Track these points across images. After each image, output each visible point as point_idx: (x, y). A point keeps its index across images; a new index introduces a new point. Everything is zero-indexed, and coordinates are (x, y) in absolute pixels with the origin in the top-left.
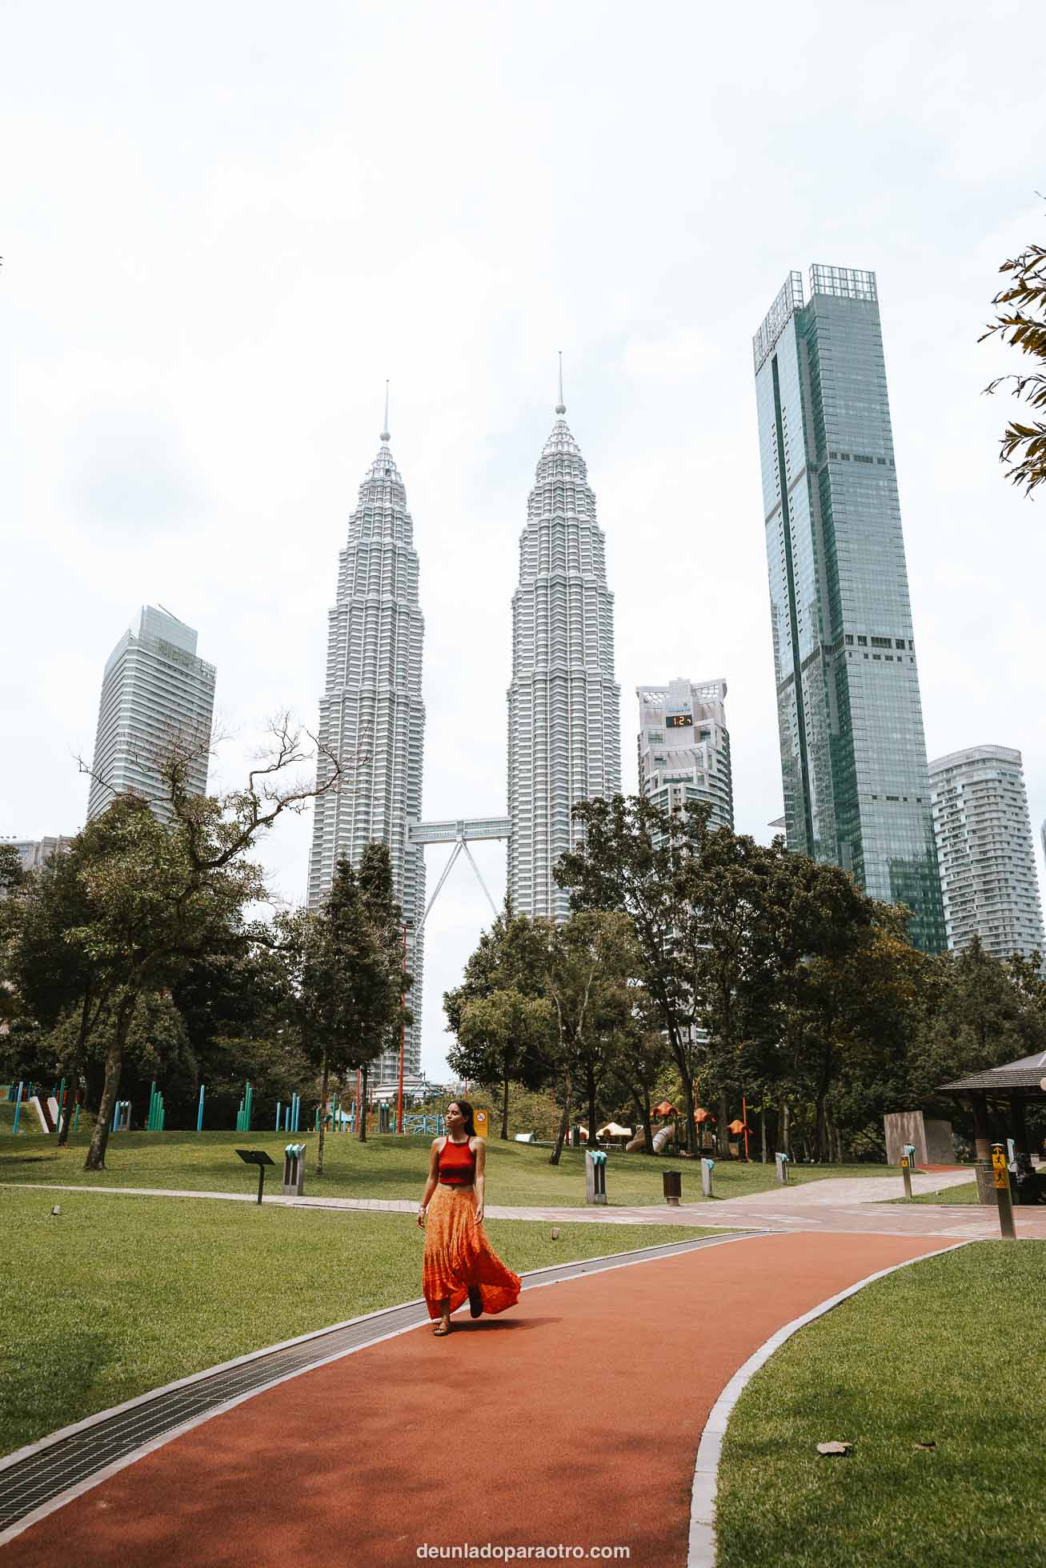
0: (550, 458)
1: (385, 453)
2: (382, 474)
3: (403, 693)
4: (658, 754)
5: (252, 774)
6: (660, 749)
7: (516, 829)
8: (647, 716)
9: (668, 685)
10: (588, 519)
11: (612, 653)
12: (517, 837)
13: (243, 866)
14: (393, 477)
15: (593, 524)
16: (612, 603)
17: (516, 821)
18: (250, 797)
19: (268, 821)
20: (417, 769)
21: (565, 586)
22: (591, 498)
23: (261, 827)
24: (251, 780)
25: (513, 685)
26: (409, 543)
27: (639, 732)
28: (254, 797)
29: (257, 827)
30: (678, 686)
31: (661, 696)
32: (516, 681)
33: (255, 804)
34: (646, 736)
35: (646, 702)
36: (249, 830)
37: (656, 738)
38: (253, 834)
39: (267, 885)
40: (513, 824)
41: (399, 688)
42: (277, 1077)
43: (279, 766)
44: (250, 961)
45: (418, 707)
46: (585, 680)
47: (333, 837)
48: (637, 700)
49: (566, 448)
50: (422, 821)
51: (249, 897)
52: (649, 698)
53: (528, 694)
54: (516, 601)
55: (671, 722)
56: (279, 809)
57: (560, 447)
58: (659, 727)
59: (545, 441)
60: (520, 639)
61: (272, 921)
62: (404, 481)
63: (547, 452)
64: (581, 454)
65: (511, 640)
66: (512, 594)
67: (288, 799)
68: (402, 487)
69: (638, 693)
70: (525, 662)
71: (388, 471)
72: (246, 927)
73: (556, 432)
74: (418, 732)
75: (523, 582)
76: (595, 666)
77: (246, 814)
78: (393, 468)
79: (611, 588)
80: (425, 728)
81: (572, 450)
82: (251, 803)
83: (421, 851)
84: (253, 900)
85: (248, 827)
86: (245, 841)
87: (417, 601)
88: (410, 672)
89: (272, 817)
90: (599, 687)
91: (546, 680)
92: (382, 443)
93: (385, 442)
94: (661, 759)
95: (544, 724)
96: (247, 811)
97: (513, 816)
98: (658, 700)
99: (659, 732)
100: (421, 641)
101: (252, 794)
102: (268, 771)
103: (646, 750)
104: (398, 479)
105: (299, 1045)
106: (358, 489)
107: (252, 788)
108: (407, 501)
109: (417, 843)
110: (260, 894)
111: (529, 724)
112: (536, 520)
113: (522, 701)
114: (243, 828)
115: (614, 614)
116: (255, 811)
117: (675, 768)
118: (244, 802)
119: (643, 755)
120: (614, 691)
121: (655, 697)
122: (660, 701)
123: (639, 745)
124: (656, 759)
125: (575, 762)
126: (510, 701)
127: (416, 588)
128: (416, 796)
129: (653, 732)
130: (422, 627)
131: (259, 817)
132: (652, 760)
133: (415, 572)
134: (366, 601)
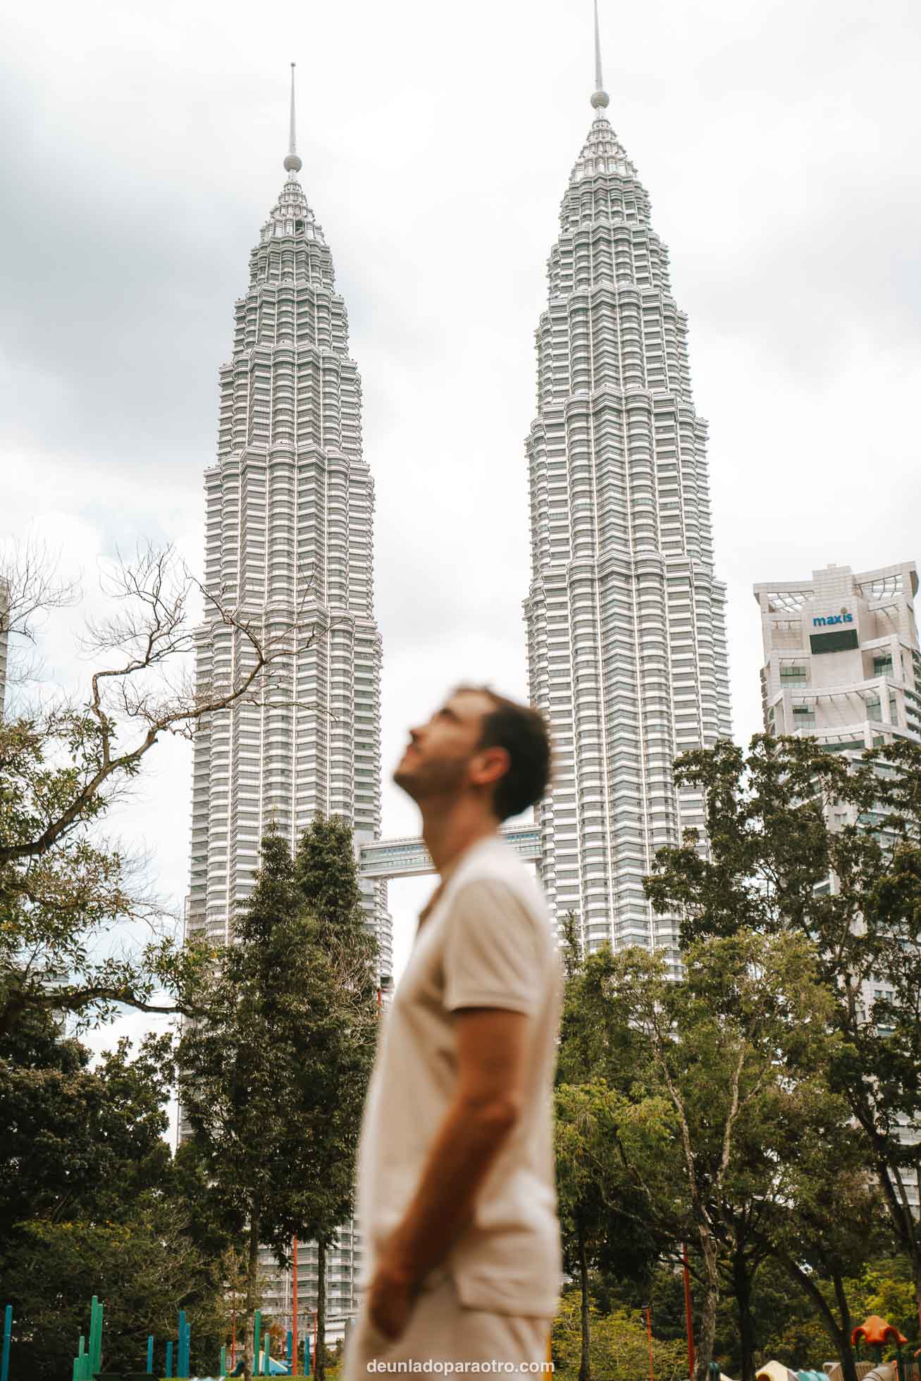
0: (583, 189)
1: (293, 192)
2: (290, 230)
3: (342, 614)
4: (798, 702)
5: (96, 677)
6: (801, 693)
7: (549, 845)
8: (777, 634)
9: (810, 578)
10: (656, 291)
11: (708, 527)
12: (550, 860)
13: (85, 854)
14: (310, 235)
15: (665, 301)
16: (703, 439)
17: (549, 830)
18: (97, 720)
19: (129, 763)
20: (371, 746)
21: (619, 411)
22: (659, 254)
23: (119, 774)
24: (95, 688)
25: (534, 591)
26: (344, 350)
27: (763, 665)
28: (102, 717)
29: (109, 776)
30: (828, 578)
31: (800, 598)
32: (540, 584)
33: (105, 730)
34: (775, 674)
35: (772, 610)
36: (95, 783)
37: (794, 674)
38: (102, 790)
39: (130, 885)
40: (544, 838)
41: (333, 604)
42: (144, 1293)
43: (148, 660)
44: (89, 1079)
45: (369, 637)
46: (662, 577)
47: (227, 858)
48: (756, 608)
49: (612, 168)
50: (382, 838)
51: (97, 914)
52: (778, 603)
53: (562, 605)
54: (533, 443)
55: (822, 644)
56: (151, 739)
57: (601, 168)
58: (800, 653)
59: (575, 158)
60: (545, 509)
61: (140, 959)
62: (329, 240)
63: (580, 176)
64: (639, 178)
65: (528, 512)
66: (527, 432)
67: (169, 719)
68: (326, 251)
69: (757, 596)
70: (553, 550)
71: (299, 224)
72: (94, 972)
73: (593, 139)
74: (371, 682)
75: (545, 410)
76: (679, 551)
77: (88, 751)
78: (310, 219)
79: (701, 412)
80: (382, 673)
81: (622, 171)
82: (98, 729)
83: (383, 892)
84: (105, 921)
85: (91, 777)
86: (87, 803)
87: (359, 452)
88: (351, 575)
89: (136, 756)
90: (687, 588)
91: (592, 580)
92: (285, 176)
93: (292, 172)
94: (805, 711)
95: (591, 657)
96: (89, 746)
97: (544, 823)
98: (793, 607)
99: (800, 663)
100: (369, 522)
101: (98, 713)
102: (127, 671)
103: (777, 695)
104: (319, 238)
105: (182, 1232)
106: (249, 258)
107: (97, 701)
108: (336, 275)
109: (375, 878)
110: (119, 904)
111: (565, 659)
112: (564, 298)
113: (552, 619)
114: (84, 779)
115: (709, 458)
116: (106, 746)
117: (832, 725)
118: (84, 728)
119: (771, 704)
120: (715, 595)
121: (789, 600)
122: (798, 607)
123: (764, 689)
124: (797, 711)
125: (650, 722)
126: (529, 619)
127: (358, 428)
128: (371, 794)
129: (788, 663)
130: (371, 497)
131: (114, 756)
132: (788, 711)
133: (355, 400)
134: (271, 454)
